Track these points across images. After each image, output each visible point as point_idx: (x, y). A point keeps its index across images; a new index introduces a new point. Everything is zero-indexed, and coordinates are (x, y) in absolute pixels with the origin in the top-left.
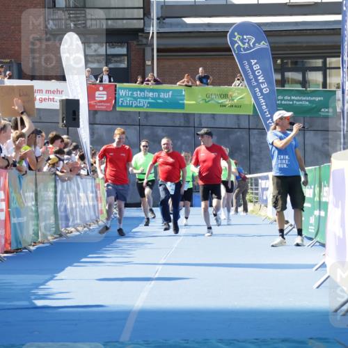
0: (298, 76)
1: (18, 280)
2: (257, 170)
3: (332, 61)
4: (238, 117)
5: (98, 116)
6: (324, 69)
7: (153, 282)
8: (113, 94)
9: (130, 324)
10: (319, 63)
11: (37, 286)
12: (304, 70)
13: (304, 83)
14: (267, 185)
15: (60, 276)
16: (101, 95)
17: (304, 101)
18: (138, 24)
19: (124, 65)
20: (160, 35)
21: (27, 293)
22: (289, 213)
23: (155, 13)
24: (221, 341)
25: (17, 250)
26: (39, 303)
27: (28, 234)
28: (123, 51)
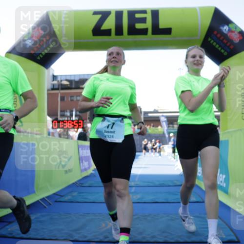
4: (160, 134)
7: (142, 169)
12: (173, 124)
13: (173, 127)
17: (173, 131)
20: (144, 118)
23: (143, 113)
24: (156, 181)
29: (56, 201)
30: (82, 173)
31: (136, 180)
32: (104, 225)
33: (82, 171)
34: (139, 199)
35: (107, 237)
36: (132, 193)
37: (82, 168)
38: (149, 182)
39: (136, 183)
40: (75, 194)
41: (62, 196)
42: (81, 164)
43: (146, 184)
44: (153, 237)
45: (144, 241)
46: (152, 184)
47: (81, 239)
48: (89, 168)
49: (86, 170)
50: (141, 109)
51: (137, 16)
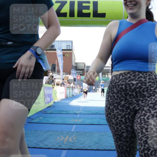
0: (104, 75)
1: (67, 102)
2: (99, 88)
3: (109, 74)
5: (78, 80)
6: (108, 75)
8: (80, 77)
9: (81, 108)
10: (107, 74)
11: (69, 102)
12: (105, 75)
13: (105, 76)
14: (100, 90)
15: (72, 101)
16: (79, 77)
17: (105, 79)
18: (84, 68)
19: (82, 73)
21: (68, 103)
22: (103, 93)
23: (86, 67)
24: (93, 111)
25: (67, 98)
26: (70, 105)
27: (68, 96)
28: (82, 72)
29: (28, 123)
30: (46, 105)
31: (81, 110)
32: (59, 138)
33: (46, 103)
34: (82, 122)
35: (60, 146)
36: (78, 118)
37: (46, 102)
38: (88, 112)
39: (80, 112)
40: (41, 118)
41: (33, 119)
42: (45, 99)
43: (86, 113)
44: (90, 146)
45: (84, 148)
46: (90, 113)
47: (44, 147)
48: (51, 101)
49: (48, 102)
50: (85, 64)
51: (84, 5)
